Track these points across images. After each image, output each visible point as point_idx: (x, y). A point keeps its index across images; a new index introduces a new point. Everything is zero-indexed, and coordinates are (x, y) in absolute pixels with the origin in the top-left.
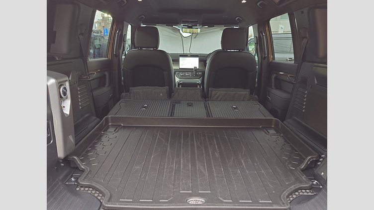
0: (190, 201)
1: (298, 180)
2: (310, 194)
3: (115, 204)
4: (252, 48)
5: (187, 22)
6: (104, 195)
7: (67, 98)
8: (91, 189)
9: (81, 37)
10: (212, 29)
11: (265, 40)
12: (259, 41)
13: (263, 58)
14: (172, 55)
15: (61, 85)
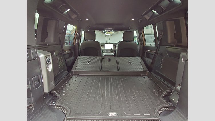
0: (109, 114)
1: (162, 103)
2: (168, 110)
3: (72, 117)
4: (136, 40)
5: (108, 29)
6: (67, 111)
7: (50, 63)
8: (61, 108)
9: (60, 35)
10: (119, 32)
11: (142, 37)
12: (139, 37)
13: (141, 44)
14: (102, 43)
15: (47, 57)
